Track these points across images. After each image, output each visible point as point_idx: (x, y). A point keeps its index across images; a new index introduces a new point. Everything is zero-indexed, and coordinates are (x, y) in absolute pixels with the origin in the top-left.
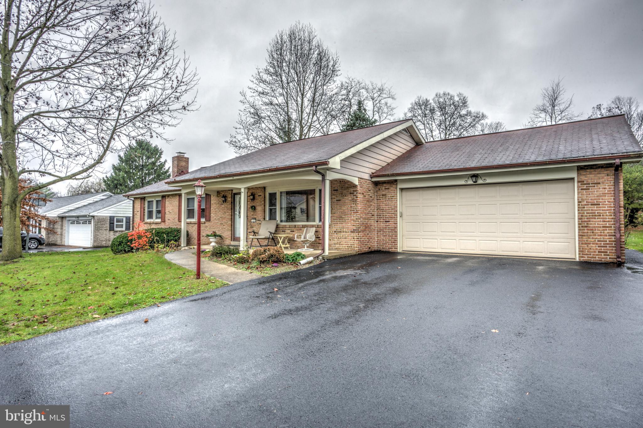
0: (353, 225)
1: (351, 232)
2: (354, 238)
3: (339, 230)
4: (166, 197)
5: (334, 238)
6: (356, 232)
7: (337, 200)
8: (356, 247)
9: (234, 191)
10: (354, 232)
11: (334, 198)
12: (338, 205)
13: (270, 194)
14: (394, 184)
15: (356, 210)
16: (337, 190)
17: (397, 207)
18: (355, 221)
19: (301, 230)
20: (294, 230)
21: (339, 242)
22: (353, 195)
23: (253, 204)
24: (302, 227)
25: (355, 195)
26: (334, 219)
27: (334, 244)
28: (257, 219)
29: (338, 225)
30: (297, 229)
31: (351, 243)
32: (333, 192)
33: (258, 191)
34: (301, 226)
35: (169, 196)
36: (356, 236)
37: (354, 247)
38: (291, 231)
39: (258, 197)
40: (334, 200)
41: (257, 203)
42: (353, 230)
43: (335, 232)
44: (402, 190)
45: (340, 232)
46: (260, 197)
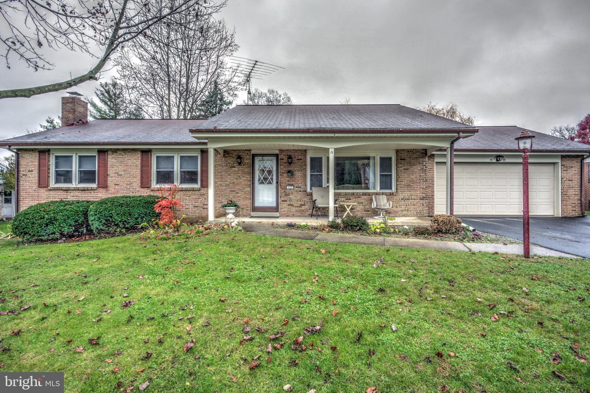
0: (423, 193)
1: (420, 199)
2: (423, 205)
3: (407, 198)
4: (109, 152)
5: (401, 205)
6: (426, 199)
7: (404, 169)
8: (426, 213)
9: (253, 152)
10: (424, 199)
11: (401, 167)
12: (405, 173)
13: (312, 159)
14: (431, 158)
15: (426, 179)
16: (405, 159)
17: (434, 178)
18: (425, 189)
19: (360, 197)
20: (351, 198)
21: (406, 209)
22: (423, 165)
23: (289, 169)
24: (363, 195)
25: (425, 165)
26: (401, 187)
27: (401, 211)
28: (296, 185)
29: (406, 192)
30: (355, 197)
31: (421, 209)
32: (400, 161)
33: (296, 154)
34: (361, 194)
35: (115, 151)
36: (426, 203)
37: (424, 213)
38: (346, 199)
39: (296, 161)
40: (401, 168)
41: (295, 167)
42: (423, 197)
43: (402, 199)
44: (437, 163)
45: (408, 199)
46: (300, 161)
